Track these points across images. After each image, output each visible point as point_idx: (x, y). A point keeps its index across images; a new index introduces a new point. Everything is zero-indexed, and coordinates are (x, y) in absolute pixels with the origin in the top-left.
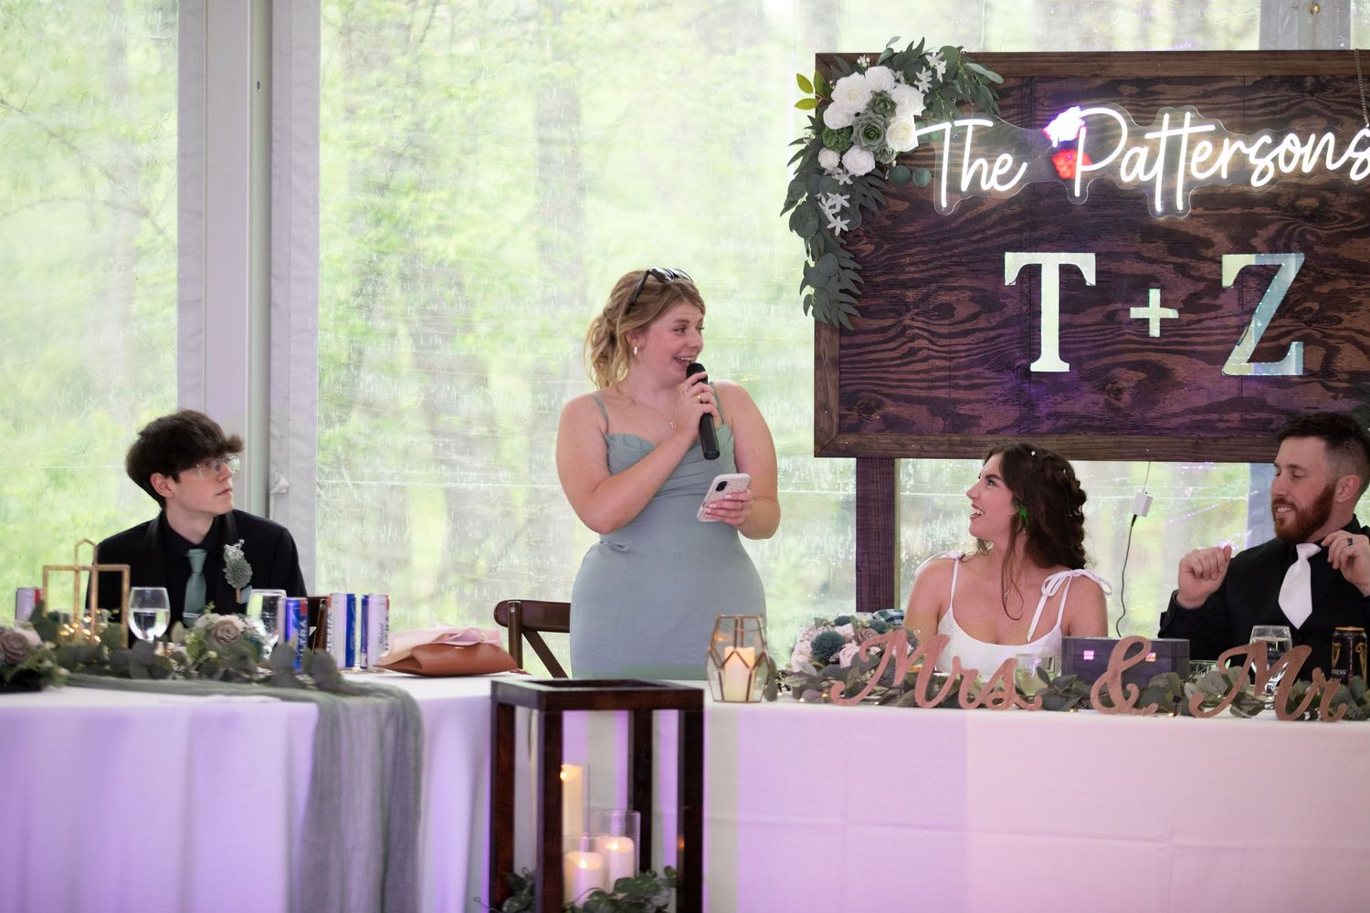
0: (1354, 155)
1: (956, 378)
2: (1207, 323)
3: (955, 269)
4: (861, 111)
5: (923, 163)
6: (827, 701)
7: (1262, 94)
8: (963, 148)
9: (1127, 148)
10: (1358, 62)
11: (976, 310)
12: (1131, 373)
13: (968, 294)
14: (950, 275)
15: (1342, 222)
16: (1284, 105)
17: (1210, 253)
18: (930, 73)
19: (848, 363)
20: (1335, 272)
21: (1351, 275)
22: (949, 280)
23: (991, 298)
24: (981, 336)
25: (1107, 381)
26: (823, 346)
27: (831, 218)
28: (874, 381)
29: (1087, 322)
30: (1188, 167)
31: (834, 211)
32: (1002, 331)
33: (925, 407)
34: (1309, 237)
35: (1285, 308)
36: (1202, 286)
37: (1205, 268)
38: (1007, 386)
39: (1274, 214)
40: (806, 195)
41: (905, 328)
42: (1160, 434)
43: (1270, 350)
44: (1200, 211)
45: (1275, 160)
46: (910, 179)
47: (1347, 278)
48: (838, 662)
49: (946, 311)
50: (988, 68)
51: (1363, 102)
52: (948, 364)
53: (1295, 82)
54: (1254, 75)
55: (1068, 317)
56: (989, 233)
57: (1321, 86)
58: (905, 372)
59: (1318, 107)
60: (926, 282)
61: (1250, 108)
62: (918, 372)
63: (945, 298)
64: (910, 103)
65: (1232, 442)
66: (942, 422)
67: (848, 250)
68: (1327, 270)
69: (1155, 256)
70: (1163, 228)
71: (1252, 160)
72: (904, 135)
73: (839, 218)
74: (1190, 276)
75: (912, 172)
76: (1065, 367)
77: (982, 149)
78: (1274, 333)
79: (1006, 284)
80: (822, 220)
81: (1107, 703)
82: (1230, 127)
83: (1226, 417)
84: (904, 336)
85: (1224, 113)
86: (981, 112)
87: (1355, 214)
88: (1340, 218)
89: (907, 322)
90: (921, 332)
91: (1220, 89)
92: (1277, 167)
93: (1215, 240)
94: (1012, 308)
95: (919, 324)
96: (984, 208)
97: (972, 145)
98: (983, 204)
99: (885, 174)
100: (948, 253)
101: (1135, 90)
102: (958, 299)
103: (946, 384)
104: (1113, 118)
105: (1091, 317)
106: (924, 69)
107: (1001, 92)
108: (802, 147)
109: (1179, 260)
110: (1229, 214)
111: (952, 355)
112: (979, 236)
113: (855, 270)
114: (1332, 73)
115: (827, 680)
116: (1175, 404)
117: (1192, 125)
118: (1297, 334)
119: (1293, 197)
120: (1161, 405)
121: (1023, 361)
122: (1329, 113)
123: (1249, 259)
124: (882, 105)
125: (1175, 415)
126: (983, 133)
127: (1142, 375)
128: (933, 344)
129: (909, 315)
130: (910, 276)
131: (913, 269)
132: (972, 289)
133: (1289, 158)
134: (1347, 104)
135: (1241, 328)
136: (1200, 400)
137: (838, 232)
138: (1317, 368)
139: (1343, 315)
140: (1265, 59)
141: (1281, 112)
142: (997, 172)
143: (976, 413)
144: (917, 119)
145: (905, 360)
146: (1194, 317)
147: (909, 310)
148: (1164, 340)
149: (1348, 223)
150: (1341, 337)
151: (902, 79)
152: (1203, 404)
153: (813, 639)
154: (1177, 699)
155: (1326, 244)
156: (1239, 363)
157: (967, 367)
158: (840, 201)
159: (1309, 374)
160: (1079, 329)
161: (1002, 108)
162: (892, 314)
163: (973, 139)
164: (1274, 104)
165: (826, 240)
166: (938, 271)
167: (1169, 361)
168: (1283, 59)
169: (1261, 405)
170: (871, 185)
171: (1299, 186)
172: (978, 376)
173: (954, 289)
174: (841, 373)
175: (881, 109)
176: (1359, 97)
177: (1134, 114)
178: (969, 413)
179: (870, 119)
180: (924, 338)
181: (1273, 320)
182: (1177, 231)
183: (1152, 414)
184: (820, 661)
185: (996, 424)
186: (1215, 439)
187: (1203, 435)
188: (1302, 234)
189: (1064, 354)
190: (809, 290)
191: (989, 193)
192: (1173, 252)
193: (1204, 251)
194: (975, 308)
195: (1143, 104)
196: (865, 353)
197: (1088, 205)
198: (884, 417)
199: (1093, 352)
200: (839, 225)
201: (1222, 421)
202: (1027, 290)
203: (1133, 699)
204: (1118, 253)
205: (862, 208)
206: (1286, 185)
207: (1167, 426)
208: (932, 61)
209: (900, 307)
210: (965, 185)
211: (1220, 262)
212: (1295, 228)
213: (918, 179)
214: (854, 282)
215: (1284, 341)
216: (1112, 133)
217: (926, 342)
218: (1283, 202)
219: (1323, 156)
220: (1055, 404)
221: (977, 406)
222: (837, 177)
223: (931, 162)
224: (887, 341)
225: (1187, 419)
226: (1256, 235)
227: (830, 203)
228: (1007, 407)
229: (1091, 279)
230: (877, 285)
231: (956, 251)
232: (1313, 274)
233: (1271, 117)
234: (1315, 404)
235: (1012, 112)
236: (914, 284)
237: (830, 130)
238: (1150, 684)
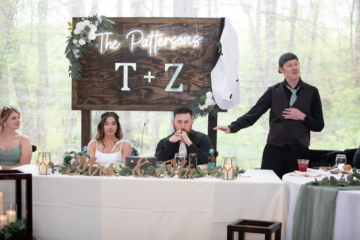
0: (195, 41)
1: (104, 92)
2: (161, 79)
3: (104, 67)
4: (82, 30)
5: (97, 42)
6: (67, 174)
7: (174, 27)
8: (106, 39)
9: (143, 39)
10: (195, 21)
11: (109, 76)
12: (144, 91)
13: (107, 72)
14: (103, 68)
15: (192, 56)
16: (179, 30)
17: (162, 63)
18: (98, 22)
19: (79, 88)
20: (190, 68)
21: (194, 69)
22: (103, 69)
23: (112, 73)
24: (110, 82)
25: (139, 93)
26: (74, 84)
27: (75, 55)
28: (85, 93)
29: (134, 79)
30: (157, 44)
31: (76, 53)
32: (115, 81)
33: (97, 98)
34: (184, 60)
35: (179, 76)
36: (160, 71)
37: (161, 67)
38: (116, 94)
39: (176, 54)
40: (70, 50)
41: (93, 80)
42: (151, 105)
43: (176, 86)
44: (160, 54)
45: (177, 42)
46: (94, 46)
47: (193, 69)
48: (70, 163)
49: (102, 76)
50: (112, 21)
51: (197, 30)
52: (102, 89)
53: (181, 25)
54: (172, 23)
55: (130, 78)
56: (112, 58)
57: (187, 26)
58: (92, 91)
59: (187, 30)
60: (97, 70)
61: (172, 30)
62: (95, 91)
63: (102, 73)
64: (94, 28)
65: (167, 106)
66: (101, 102)
67: (79, 62)
68: (189, 67)
69: (150, 64)
70: (151, 58)
71: (172, 42)
72: (92, 36)
73: (77, 55)
74: (158, 69)
75: (94, 44)
76: (129, 89)
77: (110, 39)
78: (177, 82)
79: (116, 70)
80: (74, 56)
81: (136, 174)
82: (167, 35)
83: (166, 101)
84: (92, 82)
85: (166, 31)
86: (110, 31)
87: (195, 55)
88: (192, 55)
89: (93, 79)
90: (96, 81)
91: (164, 26)
92: (177, 44)
93: (163, 60)
94: (117, 75)
95: (96, 80)
96: (111, 53)
97: (108, 38)
98: (110, 52)
99: (88, 45)
100: (102, 63)
101: (145, 26)
102: (105, 74)
103: (102, 93)
104: (140, 32)
105: (135, 78)
106: (97, 21)
107: (114, 26)
108: (69, 39)
109: (155, 65)
110: (167, 54)
111: (103, 87)
112: (110, 59)
113: (81, 67)
114: (190, 23)
115: (67, 168)
116: (154, 98)
117: (158, 34)
118: (182, 82)
119: (181, 51)
120: (151, 98)
121: (119, 88)
122: (189, 32)
123: (171, 65)
124: (87, 29)
125: (154, 100)
126: (110, 36)
127: (147, 91)
128: (99, 84)
129: (93, 77)
130: (94, 68)
131: (94, 67)
132: (108, 71)
133: (180, 42)
134: (193, 30)
135: (169, 81)
136: (160, 97)
137: (77, 58)
138: (186, 90)
139: (192, 78)
140: (175, 19)
141: (178, 31)
142: (114, 44)
143: (109, 100)
144: (95, 32)
145: (93, 88)
146: (158, 78)
147: (93, 76)
148: (152, 83)
149: (193, 57)
150: (192, 83)
151: (92, 23)
152: (160, 98)
153: (64, 157)
154: (154, 173)
155: (188, 62)
156: (169, 88)
157: (107, 89)
158: (78, 51)
159: (184, 91)
160: (132, 81)
161: (115, 30)
162: (89, 77)
163: (108, 37)
164: (177, 29)
165: (74, 60)
166: (100, 67)
167: (153, 88)
168: (179, 19)
169: (174, 98)
170: (85, 48)
171: (182, 48)
172: (109, 91)
173: (104, 71)
174: (78, 91)
175: (87, 30)
176: (196, 28)
177: (145, 32)
178: (107, 100)
179: (84, 32)
180: (97, 82)
181: (176, 79)
182: (154, 58)
183: (149, 100)
184: (66, 163)
185: (113, 102)
186: (163, 106)
187: (160, 105)
188: (183, 59)
189: (129, 86)
190: (70, 72)
191: (112, 49)
192: (154, 63)
193: (161, 63)
194: (108, 76)
195: (147, 29)
196: (83, 86)
197: (134, 52)
198: (88, 101)
199: (136, 86)
200: (77, 57)
201: (164, 102)
202: (120, 72)
203: (143, 173)
204: (141, 63)
205: (83, 53)
206: (179, 48)
207: (152, 103)
208: (99, 19)
209: (91, 76)
210: (106, 48)
211: (164, 65)
212: (181, 58)
213: (96, 46)
214: (81, 70)
215: (179, 84)
216: (140, 36)
217: (97, 83)
218: (179, 52)
219: (188, 41)
220: (127, 98)
221: (109, 98)
222: (77, 46)
223: (98, 42)
224: (88, 83)
225: (157, 101)
226: (173, 59)
227: (75, 51)
228: (116, 99)
229: (135, 69)
230: (86, 70)
231: (104, 63)
232: (185, 68)
233: (176, 32)
234: (186, 98)
235: (117, 31)
236: (95, 70)
237: (75, 35)
238: (147, 169)
